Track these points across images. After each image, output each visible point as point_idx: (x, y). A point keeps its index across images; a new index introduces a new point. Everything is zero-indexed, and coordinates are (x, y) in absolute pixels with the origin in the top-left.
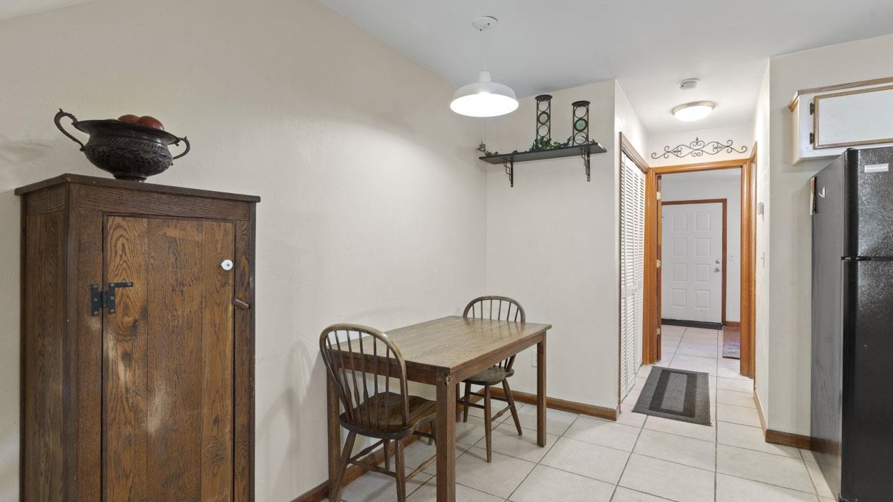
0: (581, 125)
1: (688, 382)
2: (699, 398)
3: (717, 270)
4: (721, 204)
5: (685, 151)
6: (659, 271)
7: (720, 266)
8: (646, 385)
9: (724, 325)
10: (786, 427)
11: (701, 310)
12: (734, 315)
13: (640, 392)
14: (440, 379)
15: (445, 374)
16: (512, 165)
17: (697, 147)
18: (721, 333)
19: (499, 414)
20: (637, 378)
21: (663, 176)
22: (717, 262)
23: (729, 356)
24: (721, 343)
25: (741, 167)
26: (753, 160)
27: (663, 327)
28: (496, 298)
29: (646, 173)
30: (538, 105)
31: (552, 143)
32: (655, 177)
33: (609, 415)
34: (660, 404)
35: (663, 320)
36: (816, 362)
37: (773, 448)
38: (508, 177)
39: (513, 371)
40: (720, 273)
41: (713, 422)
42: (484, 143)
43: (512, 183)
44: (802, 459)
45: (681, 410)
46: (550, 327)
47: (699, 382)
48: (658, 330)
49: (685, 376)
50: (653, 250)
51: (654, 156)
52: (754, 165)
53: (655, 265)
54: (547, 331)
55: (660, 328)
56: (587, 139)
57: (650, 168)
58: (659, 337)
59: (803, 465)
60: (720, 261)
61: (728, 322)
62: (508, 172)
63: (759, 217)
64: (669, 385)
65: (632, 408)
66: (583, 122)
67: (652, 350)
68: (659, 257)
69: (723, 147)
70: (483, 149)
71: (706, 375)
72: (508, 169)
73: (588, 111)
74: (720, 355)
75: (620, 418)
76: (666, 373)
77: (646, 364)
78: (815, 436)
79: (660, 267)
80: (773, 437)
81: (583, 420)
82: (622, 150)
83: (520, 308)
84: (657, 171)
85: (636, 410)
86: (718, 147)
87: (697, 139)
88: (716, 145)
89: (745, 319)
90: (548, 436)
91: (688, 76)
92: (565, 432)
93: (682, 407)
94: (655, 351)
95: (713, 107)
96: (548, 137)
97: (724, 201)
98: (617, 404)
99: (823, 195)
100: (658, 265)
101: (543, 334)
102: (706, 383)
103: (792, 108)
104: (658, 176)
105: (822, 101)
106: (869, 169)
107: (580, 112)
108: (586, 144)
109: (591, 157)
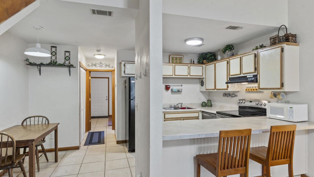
0: (67, 58)
1: (99, 134)
2: (102, 138)
3: (107, 99)
4: (108, 79)
5: (98, 65)
6: (90, 102)
7: (107, 98)
8: (87, 138)
10: (120, 139)
11: (102, 113)
12: (111, 114)
13: (85, 140)
14: (30, 144)
15: (32, 141)
16: (40, 67)
17: (100, 65)
18: (108, 119)
19: (41, 156)
20: (85, 136)
21: (91, 72)
22: (107, 97)
23: (110, 125)
24: (108, 122)
25: (112, 72)
26: (114, 70)
27: (92, 119)
28: (37, 116)
29: (86, 71)
30: (51, 49)
31: (58, 63)
32: (89, 72)
33: (77, 148)
34: (91, 142)
35: (91, 117)
37: (118, 145)
38: (39, 72)
39: (45, 140)
41: (105, 143)
42: (28, 59)
43: (40, 74)
44: (123, 145)
46: (59, 124)
47: (102, 134)
48: (90, 120)
49: (98, 133)
50: (89, 95)
51: (88, 65)
52: (114, 72)
54: (58, 125)
55: (91, 120)
56: (70, 63)
57: (87, 69)
58: (90, 123)
59: (123, 147)
60: (108, 96)
61: (110, 115)
62: (39, 70)
63: (116, 88)
64: (94, 136)
65: (84, 145)
66: (68, 58)
67: (88, 127)
68: (90, 97)
70: (28, 61)
71: (103, 132)
72: (39, 69)
73: (70, 54)
74: (108, 125)
75: (80, 148)
76: (93, 133)
77: (87, 132)
78: (126, 140)
79: (91, 101)
80: (118, 142)
81: (68, 152)
82: (80, 66)
83: (47, 119)
84: (90, 70)
85: (85, 145)
86: (106, 66)
87: (101, 62)
88: (106, 65)
89: (113, 114)
90: (58, 159)
91: (98, 49)
92: (64, 156)
93: (97, 141)
94: (89, 127)
95: (105, 56)
96: (56, 60)
98: (79, 144)
100: (90, 100)
101: (57, 127)
102: (104, 133)
103: (121, 63)
104: (90, 72)
105: (126, 64)
106: (132, 82)
107: (67, 54)
108: (69, 65)
109: (71, 69)
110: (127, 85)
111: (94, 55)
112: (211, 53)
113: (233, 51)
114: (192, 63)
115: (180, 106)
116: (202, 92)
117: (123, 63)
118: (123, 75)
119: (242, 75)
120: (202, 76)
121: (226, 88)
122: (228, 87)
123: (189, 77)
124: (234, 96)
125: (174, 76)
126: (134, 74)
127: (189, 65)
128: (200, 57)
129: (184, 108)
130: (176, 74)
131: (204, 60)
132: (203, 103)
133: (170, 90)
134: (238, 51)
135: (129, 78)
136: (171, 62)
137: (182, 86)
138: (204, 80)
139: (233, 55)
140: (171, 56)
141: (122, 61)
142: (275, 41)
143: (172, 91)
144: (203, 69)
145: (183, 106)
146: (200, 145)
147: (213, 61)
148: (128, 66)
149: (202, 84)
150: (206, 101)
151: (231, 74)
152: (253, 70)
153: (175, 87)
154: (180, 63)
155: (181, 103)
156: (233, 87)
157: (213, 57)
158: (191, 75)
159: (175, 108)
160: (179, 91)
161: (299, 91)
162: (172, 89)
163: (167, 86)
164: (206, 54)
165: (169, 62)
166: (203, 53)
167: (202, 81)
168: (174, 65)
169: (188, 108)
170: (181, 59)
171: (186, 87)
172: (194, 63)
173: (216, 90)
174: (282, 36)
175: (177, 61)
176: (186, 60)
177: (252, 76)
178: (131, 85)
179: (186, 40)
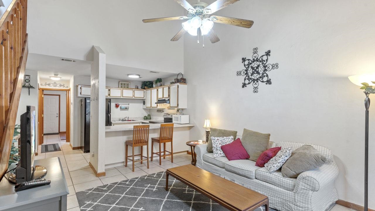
3: (57, 116)
4: (58, 96)
5: (51, 85)
6: (43, 118)
8: (42, 148)
9: (60, 133)
10: (76, 146)
11: (52, 130)
13: (41, 150)
17: (55, 84)
18: (59, 135)
23: (63, 139)
24: (59, 137)
25: (67, 91)
26: (69, 90)
29: (40, 90)
34: (48, 150)
36: (81, 132)
37: (74, 150)
40: (58, 117)
41: (61, 150)
44: (79, 150)
45: (54, 150)
47: (56, 145)
48: (43, 135)
49: (52, 145)
50: (41, 112)
51: (41, 85)
52: (70, 91)
53: (42, 116)
57: (40, 88)
58: (43, 137)
60: (58, 114)
63: (71, 105)
64: (48, 147)
66: (28, 80)
67: (41, 141)
68: (43, 114)
69: (62, 86)
73: (30, 78)
74: (60, 140)
75: (38, 155)
76: (46, 145)
77: (40, 145)
78: (82, 146)
80: (74, 148)
84: (43, 88)
85: (42, 152)
86: (61, 85)
87: (55, 82)
89: (67, 130)
91: (56, 73)
95: (61, 78)
97: (59, 95)
99: (82, 103)
100: (43, 116)
102: (58, 145)
103: (77, 86)
104: (43, 90)
105: (82, 87)
106: (88, 101)
107: (27, 77)
108: (29, 86)
109: (31, 89)
110: (83, 103)
111: (50, 77)
112: (150, 82)
113: (162, 83)
114: (137, 88)
115: (127, 120)
116: (144, 109)
117: (80, 86)
118: (79, 95)
119: (164, 99)
120: (144, 98)
121: (156, 106)
122: (157, 105)
123: (134, 98)
124: (162, 112)
125: (122, 97)
126: (90, 95)
127: (134, 90)
128: (142, 85)
129: (131, 121)
130: (123, 96)
131: (145, 86)
132: (144, 117)
133: (119, 108)
134: (165, 83)
135: (85, 99)
136: (120, 87)
137: (129, 104)
138: (145, 101)
139: (161, 85)
140: (120, 82)
141: (79, 85)
142: (178, 81)
143: (121, 108)
144: (144, 92)
145: (129, 120)
146: (128, 136)
147: (151, 88)
148: (83, 89)
149: (144, 103)
150: (147, 116)
151: (159, 97)
152: (168, 96)
153: (123, 106)
154: (127, 87)
155: (128, 117)
156: (161, 106)
157: (151, 85)
158: (135, 97)
159: (123, 120)
160: (126, 108)
161: (186, 108)
162: (121, 107)
163: (116, 104)
164: (147, 82)
165: (119, 87)
166: (145, 82)
167: (144, 101)
168: (122, 89)
169: (133, 121)
170: (128, 85)
171: (132, 106)
172: (138, 88)
173: (151, 108)
174: (180, 79)
175: (125, 86)
176: (132, 86)
177: (167, 100)
178: (87, 104)
179: (128, 75)
